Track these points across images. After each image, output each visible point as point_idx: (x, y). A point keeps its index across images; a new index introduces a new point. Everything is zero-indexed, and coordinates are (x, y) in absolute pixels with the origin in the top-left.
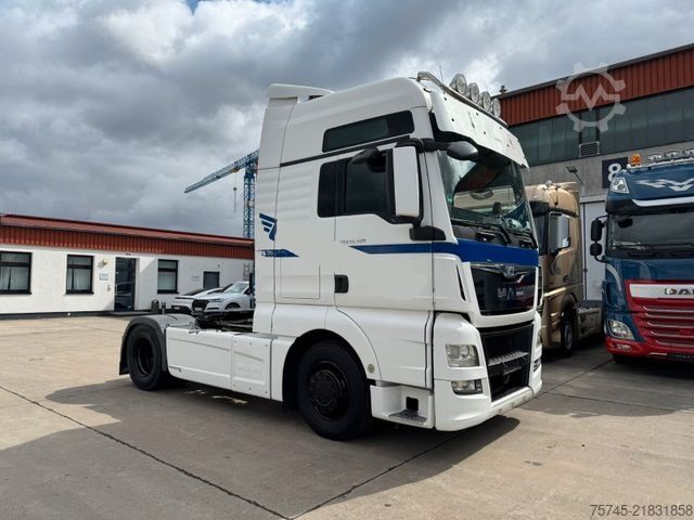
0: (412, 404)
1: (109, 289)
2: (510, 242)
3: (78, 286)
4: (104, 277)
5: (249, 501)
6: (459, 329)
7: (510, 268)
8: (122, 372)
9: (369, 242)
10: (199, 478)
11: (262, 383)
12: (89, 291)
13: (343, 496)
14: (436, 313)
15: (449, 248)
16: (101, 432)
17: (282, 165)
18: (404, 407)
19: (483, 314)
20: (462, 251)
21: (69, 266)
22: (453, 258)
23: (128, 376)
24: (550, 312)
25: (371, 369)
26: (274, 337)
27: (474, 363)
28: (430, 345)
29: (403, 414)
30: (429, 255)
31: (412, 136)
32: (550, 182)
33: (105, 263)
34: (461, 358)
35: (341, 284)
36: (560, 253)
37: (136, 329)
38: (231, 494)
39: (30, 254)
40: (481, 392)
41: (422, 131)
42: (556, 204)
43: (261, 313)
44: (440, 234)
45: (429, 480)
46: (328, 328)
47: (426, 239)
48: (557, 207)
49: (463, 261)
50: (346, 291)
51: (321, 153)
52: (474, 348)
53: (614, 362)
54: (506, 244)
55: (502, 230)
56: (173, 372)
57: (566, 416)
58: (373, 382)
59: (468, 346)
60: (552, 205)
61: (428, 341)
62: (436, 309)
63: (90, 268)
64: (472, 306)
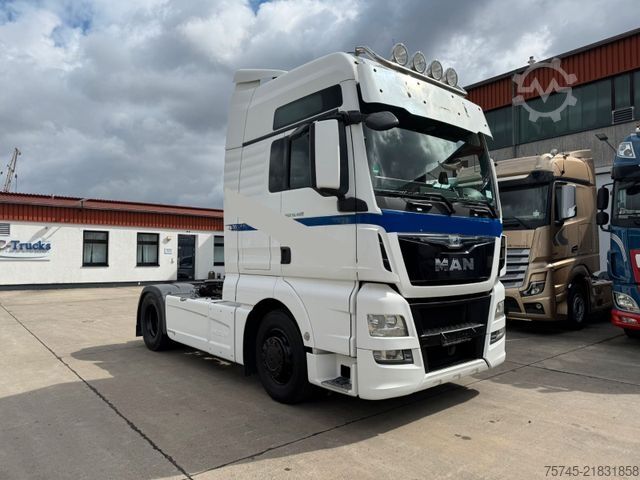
0: (346, 371)
1: (172, 262)
2: (453, 212)
3: (147, 260)
4: (168, 252)
5: (166, 456)
6: (383, 299)
8: (138, 335)
9: (307, 215)
10: (139, 431)
11: (228, 347)
12: (156, 264)
13: (252, 458)
14: (361, 283)
15: (373, 219)
16: (91, 387)
17: (245, 145)
18: (339, 375)
19: (413, 284)
20: (388, 222)
21: (139, 243)
22: (375, 228)
23: (141, 338)
24: (553, 283)
25: (308, 338)
26: (238, 305)
27: (403, 333)
28: (353, 314)
29: (336, 382)
30: (352, 227)
31: (341, 109)
32: (555, 150)
33: (169, 240)
34: (386, 328)
35: (286, 256)
36: (566, 224)
37: (147, 296)
38: (155, 448)
39: (107, 233)
40: (412, 362)
41: (350, 104)
42: (563, 172)
43: (229, 283)
45: (345, 448)
46: (276, 298)
47: (352, 211)
48: (564, 175)
49: (387, 231)
50: (289, 262)
51: (272, 131)
52: (402, 317)
53: (626, 336)
54: (449, 214)
55: (443, 199)
56: (170, 335)
57: (533, 391)
58: (310, 350)
59: (395, 317)
60: (557, 174)
61: (352, 311)
62: (361, 278)
63: (157, 243)
64: (400, 273)
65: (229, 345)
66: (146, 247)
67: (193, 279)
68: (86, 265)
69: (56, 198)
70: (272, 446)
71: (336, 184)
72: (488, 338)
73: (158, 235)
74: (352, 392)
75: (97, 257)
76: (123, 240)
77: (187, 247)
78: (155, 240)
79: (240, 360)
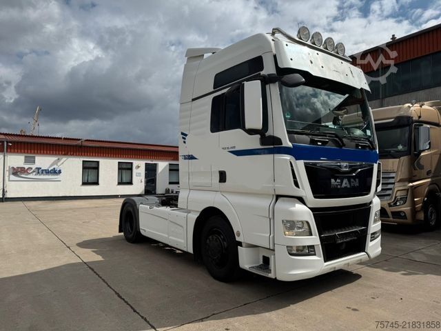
0: (266, 260)
1: (141, 182)
2: (344, 145)
3: (124, 180)
4: (139, 175)
5: (142, 317)
6: (293, 209)
7: (344, 164)
8: (120, 232)
9: (237, 149)
10: (124, 299)
11: (183, 241)
12: (130, 183)
13: (202, 320)
14: (278, 197)
15: (286, 151)
16: (90, 266)
17: (193, 100)
18: (261, 263)
19: (315, 197)
20: (297, 153)
21: (119, 169)
22: (288, 157)
23: (122, 234)
24: (413, 197)
25: (239, 235)
26: (189, 212)
27: (308, 234)
28: (272, 218)
29: (260, 267)
30: (271, 156)
31: (262, 73)
32: (414, 101)
33: (139, 166)
34: (296, 230)
35: (223, 177)
36: (422, 154)
37: (126, 205)
38: (135, 311)
39: (98, 162)
40: (315, 255)
41: (269, 69)
42: (420, 117)
43: (182, 196)
44: (278, 141)
46: (216, 206)
47: (271, 145)
48: (420, 119)
49: (296, 159)
50: (225, 181)
51: (213, 90)
52: (308, 223)
54: (341, 147)
55: (337, 136)
56: (142, 232)
58: (240, 244)
59: (302, 222)
60: (415, 118)
61: (271, 216)
62: (278, 193)
63: (131, 169)
64: (306, 190)
65: (183, 240)
66: (124, 171)
67: (155, 194)
68: (84, 184)
69: (65, 139)
70: (215, 312)
71: (259, 126)
72: (369, 237)
73: (132, 163)
74: (271, 275)
75: (91, 179)
76: (108, 167)
77: (151, 171)
78: (130, 167)
79: (191, 250)
